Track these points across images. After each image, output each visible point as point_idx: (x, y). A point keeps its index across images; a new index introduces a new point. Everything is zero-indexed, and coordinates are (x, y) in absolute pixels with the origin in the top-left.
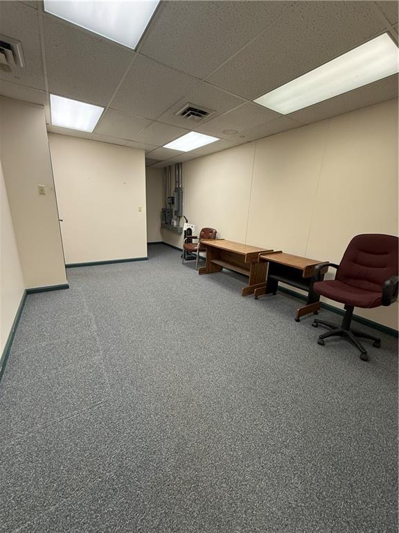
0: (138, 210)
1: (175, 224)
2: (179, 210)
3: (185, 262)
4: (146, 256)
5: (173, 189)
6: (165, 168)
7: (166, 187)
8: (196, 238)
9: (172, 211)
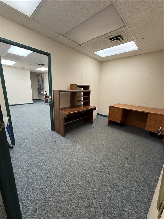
0: (28, 88)
1: (42, 92)
2: (43, 88)
3: (45, 103)
4: (32, 102)
5: (41, 81)
6: (38, 74)
7: (38, 81)
8: (48, 96)
9: (41, 88)
